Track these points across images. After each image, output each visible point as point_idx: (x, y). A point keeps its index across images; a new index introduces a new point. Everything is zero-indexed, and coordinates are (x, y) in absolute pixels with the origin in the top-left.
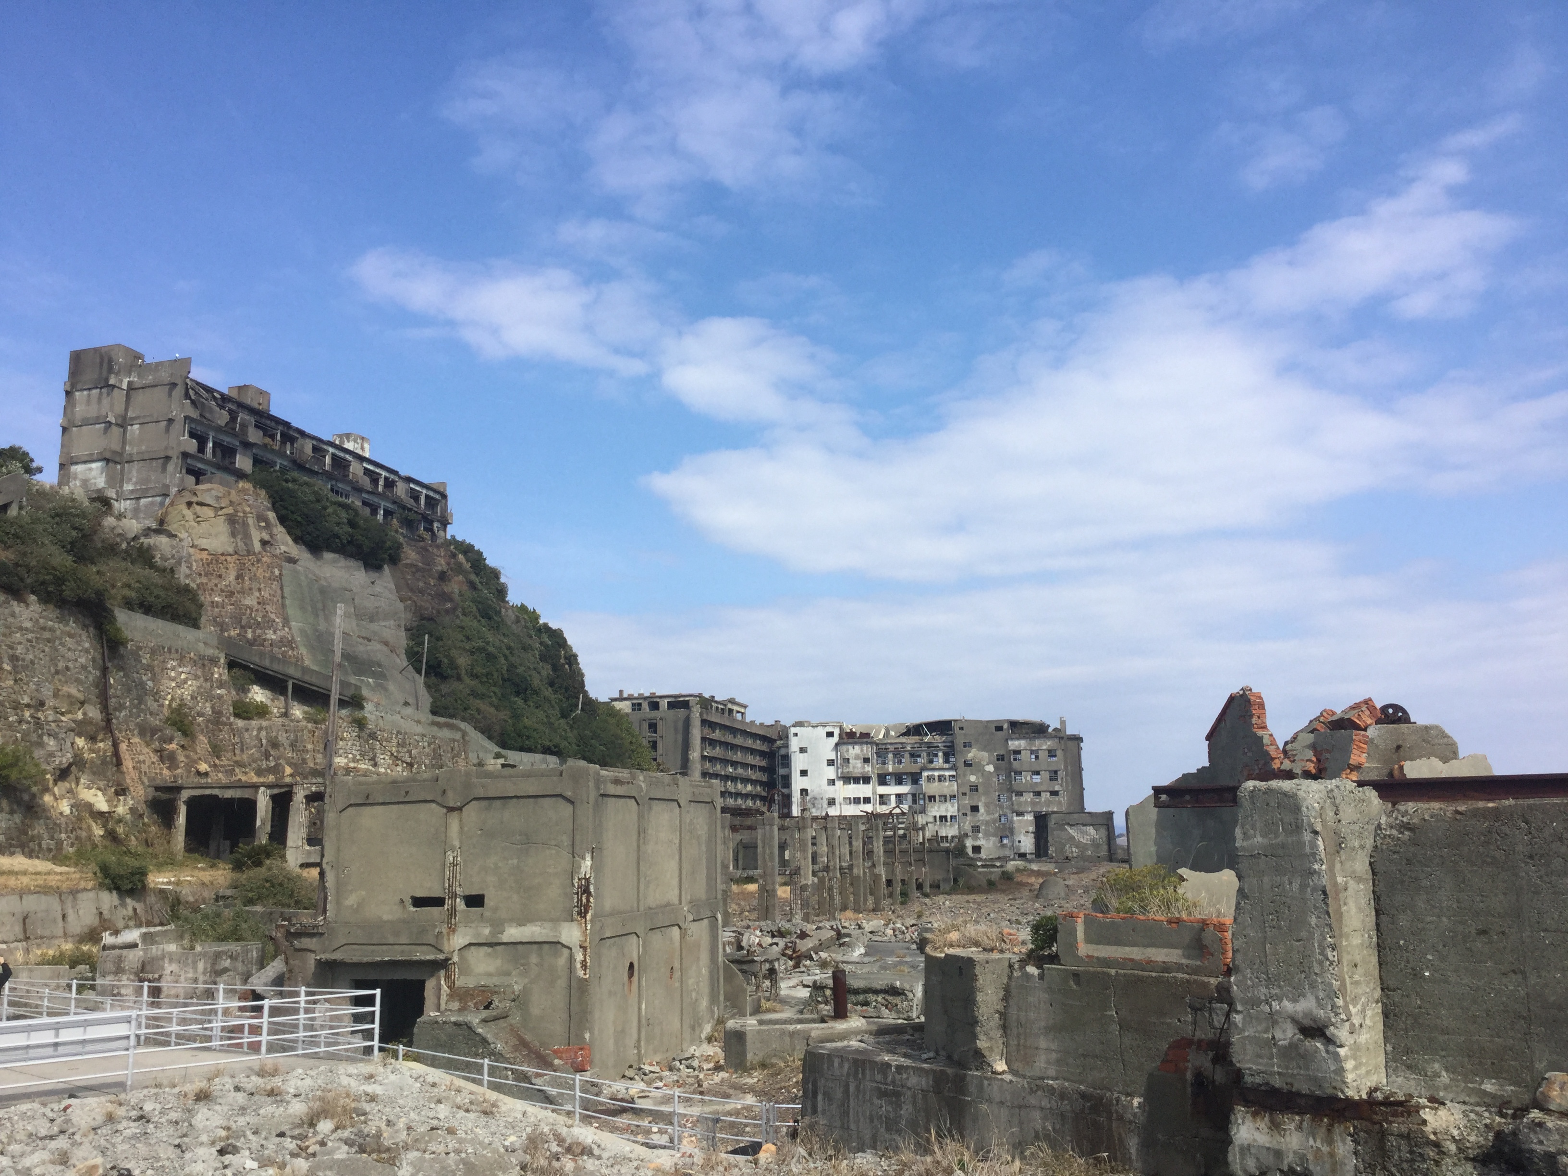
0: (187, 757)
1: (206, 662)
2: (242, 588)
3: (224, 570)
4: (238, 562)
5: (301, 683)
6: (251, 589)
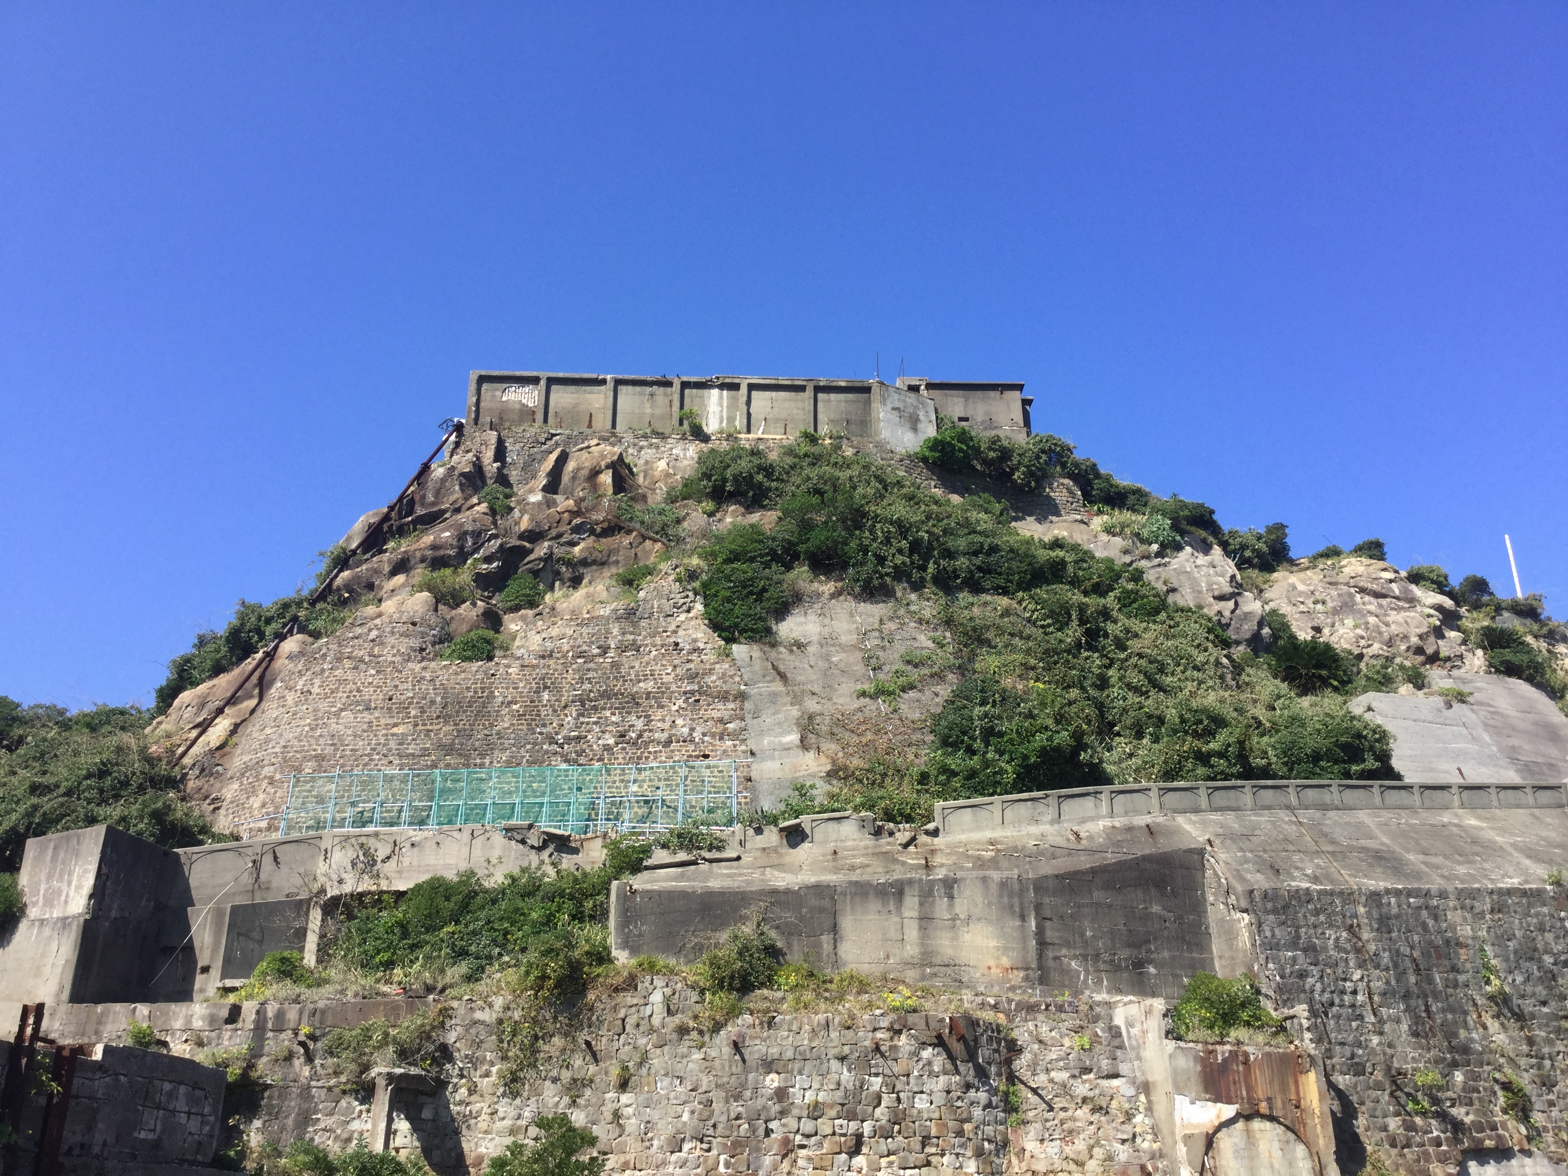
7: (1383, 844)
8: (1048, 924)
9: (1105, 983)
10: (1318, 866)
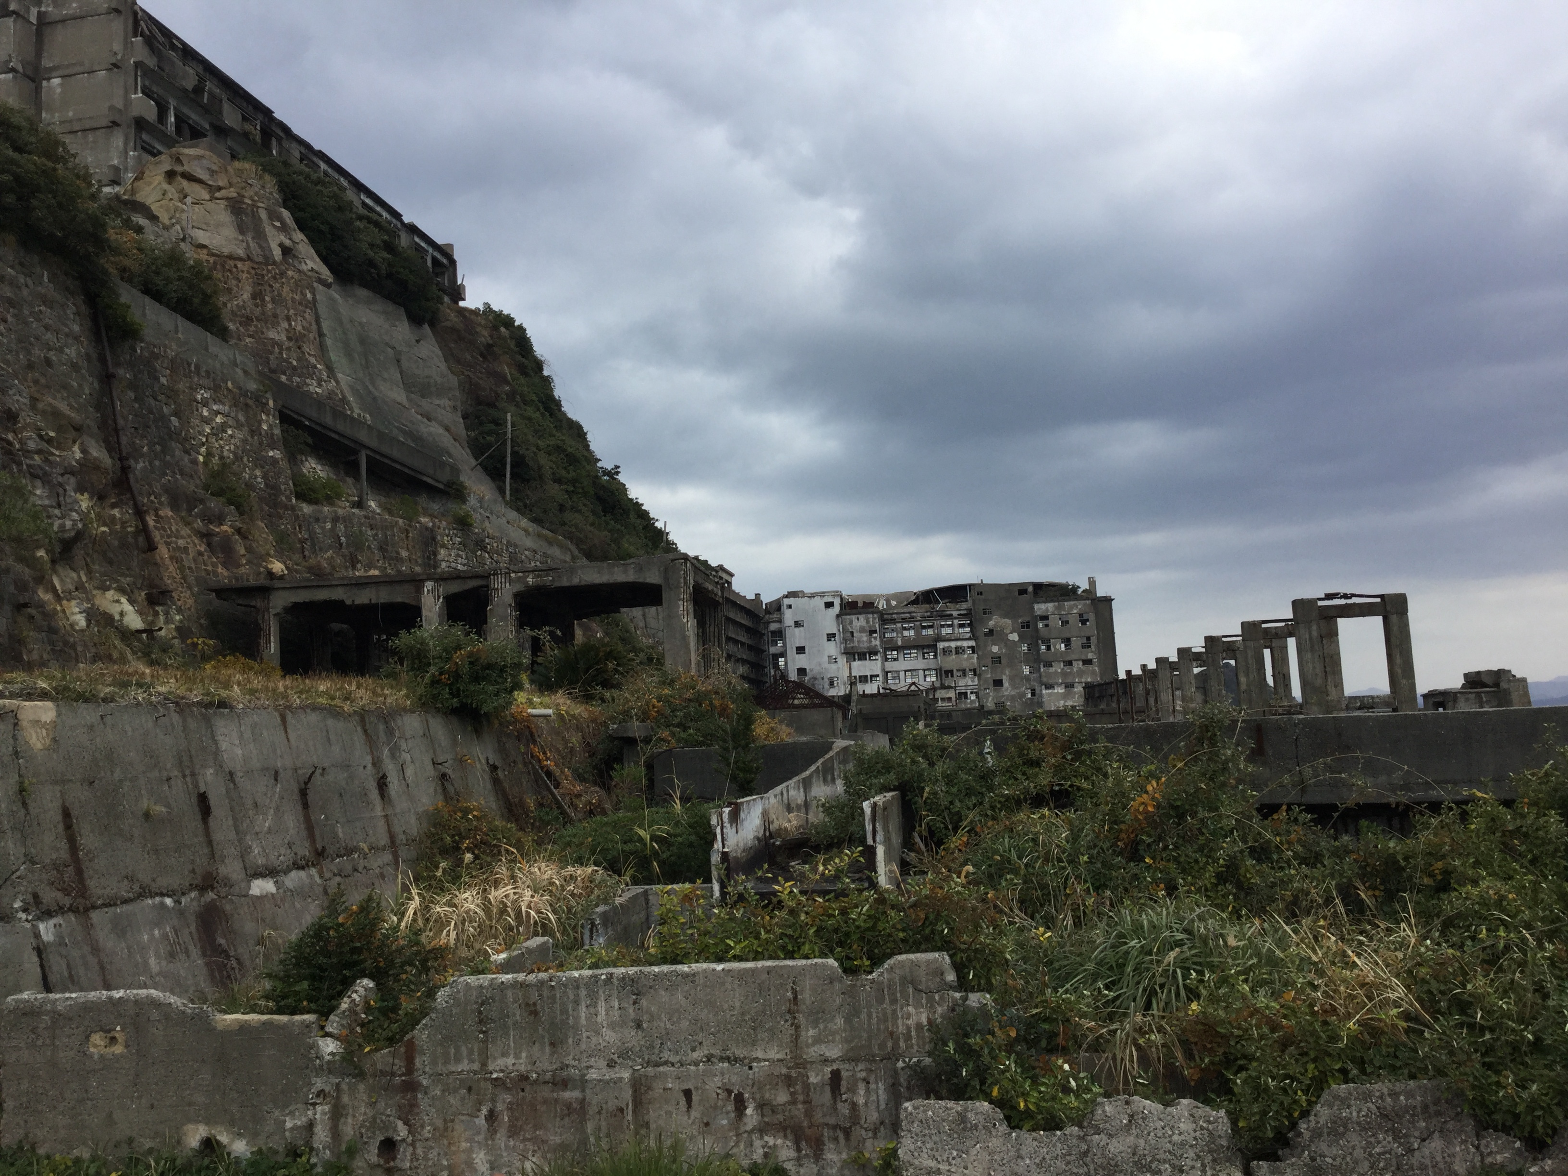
0: (249, 550)
1: (250, 402)
2: (263, 313)
3: (234, 282)
4: (253, 272)
5: (378, 457)
6: (275, 316)
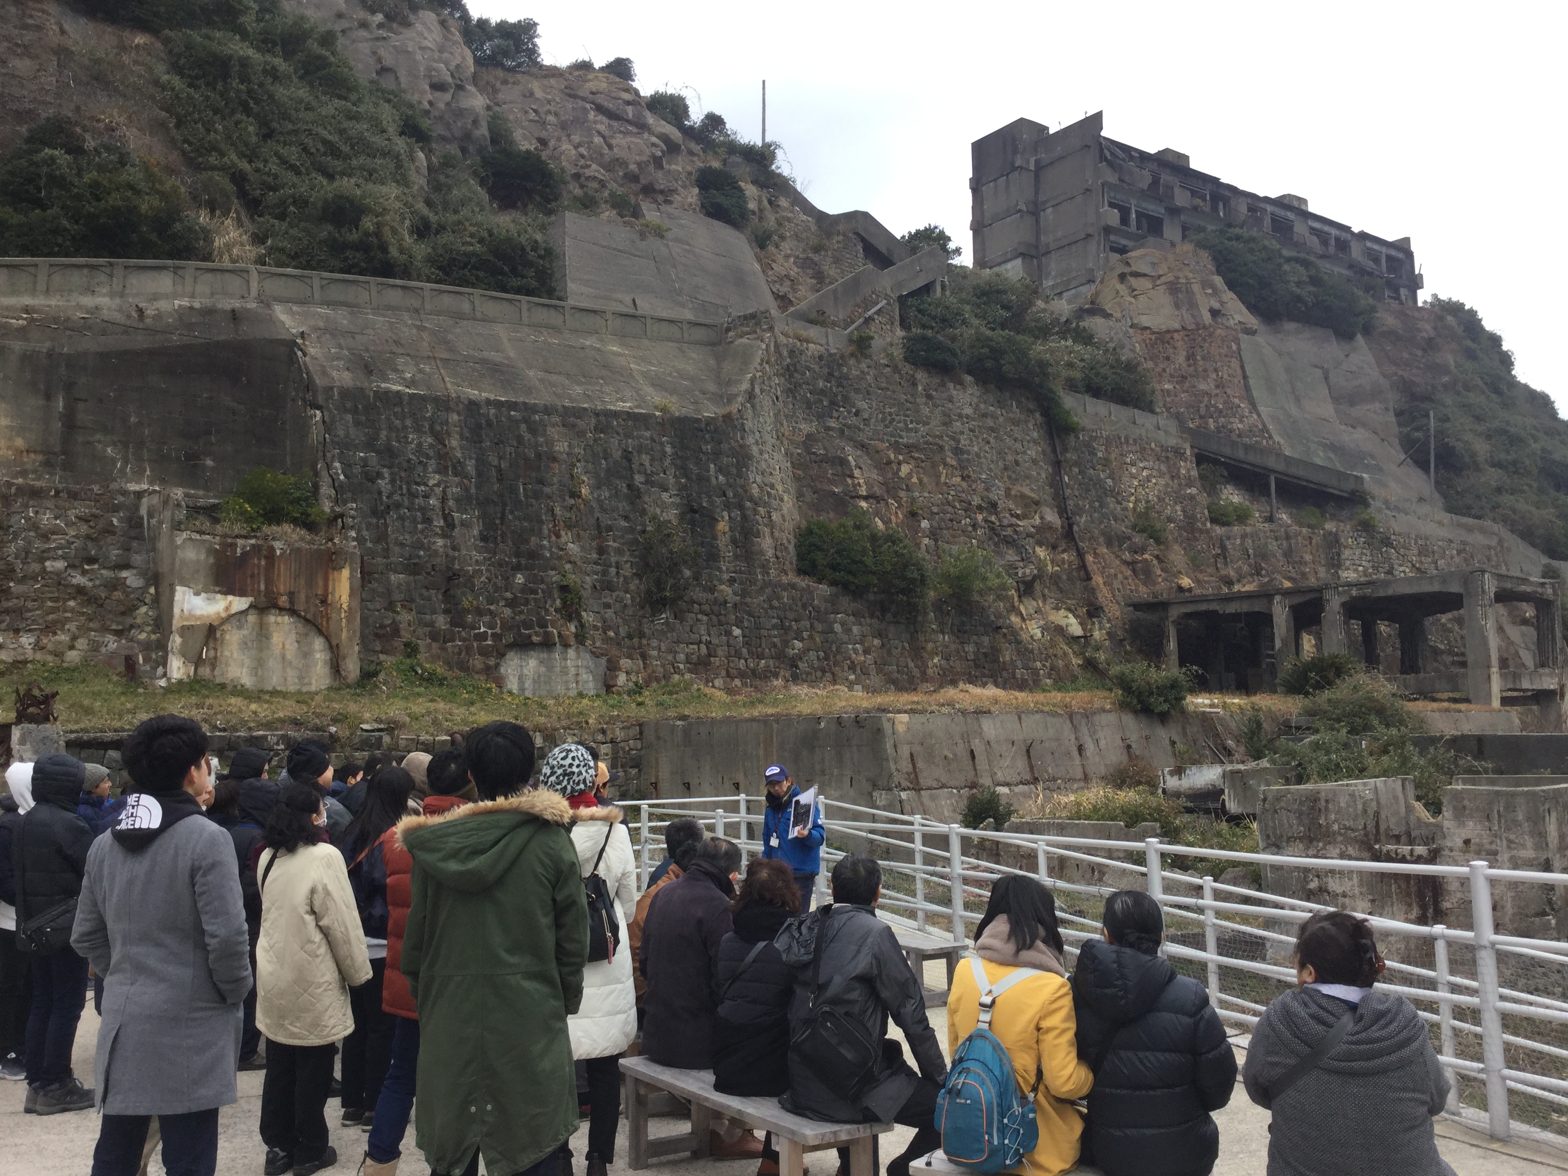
0: (1164, 570)
1: (1170, 455)
2: (1195, 370)
4: (1186, 339)
5: (1285, 478)
6: (1205, 371)
7: (508, 358)
8: (81, 406)
9: (148, 473)
10: (421, 371)
